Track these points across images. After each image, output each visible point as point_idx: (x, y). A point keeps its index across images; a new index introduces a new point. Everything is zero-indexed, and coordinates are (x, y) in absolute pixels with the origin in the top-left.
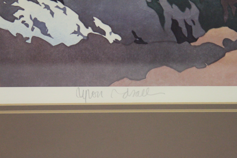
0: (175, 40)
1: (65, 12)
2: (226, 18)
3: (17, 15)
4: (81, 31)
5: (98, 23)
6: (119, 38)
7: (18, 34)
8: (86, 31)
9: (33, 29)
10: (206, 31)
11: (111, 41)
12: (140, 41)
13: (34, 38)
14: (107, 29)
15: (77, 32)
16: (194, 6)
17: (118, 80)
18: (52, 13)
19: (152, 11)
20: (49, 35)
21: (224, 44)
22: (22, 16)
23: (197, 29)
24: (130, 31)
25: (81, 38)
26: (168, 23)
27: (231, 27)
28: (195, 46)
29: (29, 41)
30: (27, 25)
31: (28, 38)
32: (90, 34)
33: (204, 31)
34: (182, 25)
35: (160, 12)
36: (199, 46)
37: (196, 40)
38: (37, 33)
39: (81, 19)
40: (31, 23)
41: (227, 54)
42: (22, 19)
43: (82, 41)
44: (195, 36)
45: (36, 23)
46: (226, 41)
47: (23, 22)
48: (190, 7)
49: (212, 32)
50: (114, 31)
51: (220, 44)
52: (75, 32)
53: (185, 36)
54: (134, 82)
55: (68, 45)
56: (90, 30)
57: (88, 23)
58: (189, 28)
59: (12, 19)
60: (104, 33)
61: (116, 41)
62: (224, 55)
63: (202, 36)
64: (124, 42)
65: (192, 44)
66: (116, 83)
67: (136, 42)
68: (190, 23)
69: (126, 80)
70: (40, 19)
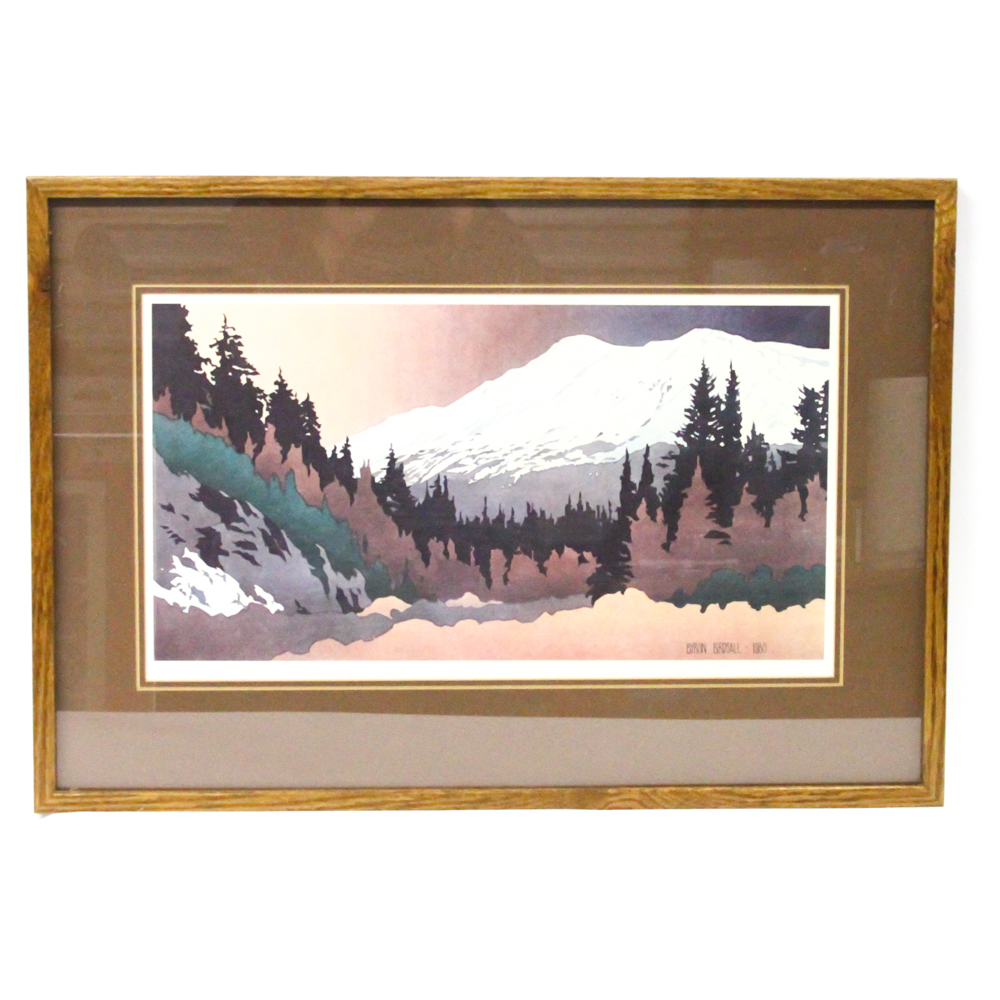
0: (340, 610)
1: (225, 580)
2: (393, 586)
3: (173, 582)
4: (241, 600)
5: (259, 591)
6: (282, 608)
7: (175, 604)
8: (247, 600)
9: (190, 597)
10: (373, 600)
11: (273, 612)
12: (304, 612)
13: (192, 608)
14: (268, 597)
15: (237, 602)
16: (359, 574)
17: (280, 654)
18: (211, 581)
19: (316, 580)
20: (207, 604)
21: (391, 615)
22: (179, 584)
23: (363, 599)
24: (292, 601)
25: (241, 608)
26: (333, 592)
27: (398, 597)
28: (362, 618)
29: (186, 611)
30: (184, 593)
31: (184, 608)
32: (251, 604)
33: (369, 600)
34: (347, 594)
35: (324, 579)
36: (367, 617)
37: (361, 610)
38: (195, 602)
39: (242, 587)
40: (189, 592)
41: (395, 626)
42: (180, 587)
43: (243, 611)
44: (361, 605)
45: (194, 591)
46: (394, 612)
47: (181, 590)
48: (355, 575)
49: (379, 601)
50: (276, 600)
51: (388, 614)
52: (235, 602)
53: (350, 606)
54: (297, 656)
55: (228, 615)
56: (251, 599)
57: (248, 590)
58: (355, 597)
59: (169, 587)
60: (265, 602)
61: (278, 612)
62: (391, 627)
63: (369, 605)
64: (288, 613)
65: (359, 614)
66: (278, 657)
67: (299, 612)
68: (356, 592)
69: (288, 654)
70: (198, 588)
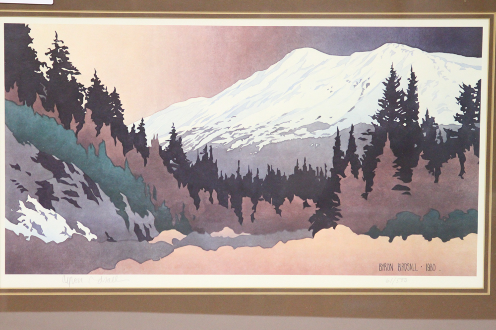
0: (137, 238)
1: (56, 218)
2: (174, 223)
3: (20, 219)
4: (67, 232)
5: (80, 226)
6: (96, 238)
7: (20, 234)
8: (71, 232)
9: (31, 230)
10: (160, 232)
11: (90, 240)
12: (111, 240)
13: (32, 237)
14: (87, 230)
15: (65, 233)
16: (150, 214)
17: (94, 269)
18: (46, 218)
19: (120, 217)
20: (43, 235)
21: (173, 243)
22: (24, 220)
23: (153, 231)
24: (103, 233)
25: (67, 237)
26: (132, 226)
27: (178, 230)
28: (152, 244)
29: (28, 239)
30: (27, 227)
31: (28, 237)
32: (74, 234)
33: (158, 233)
34: (142, 227)
35: (126, 218)
36: (155, 244)
37: (152, 239)
38: (35, 233)
39: (68, 223)
40: (30, 226)
41: (175, 250)
42: (24, 222)
43: (68, 239)
44: (152, 236)
45: (34, 225)
46: (174, 240)
47: (24, 225)
48: (148, 215)
49: (164, 233)
50: (92, 232)
51: (170, 242)
52: (63, 233)
53: (144, 236)
54: (106, 271)
55: (58, 242)
56: (74, 231)
57: (72, 225)
58: (147, 230)
59: (17, 223)
60: (84, 233)
61: (93, 240)
62: (173, 251)
63: (157, 236)
64: (100, 240)
65: (150, 242)
66: (93, 272)
67: (108, 240)
68: (148, 226)
69: (100, 270)
70: (37, 223)
